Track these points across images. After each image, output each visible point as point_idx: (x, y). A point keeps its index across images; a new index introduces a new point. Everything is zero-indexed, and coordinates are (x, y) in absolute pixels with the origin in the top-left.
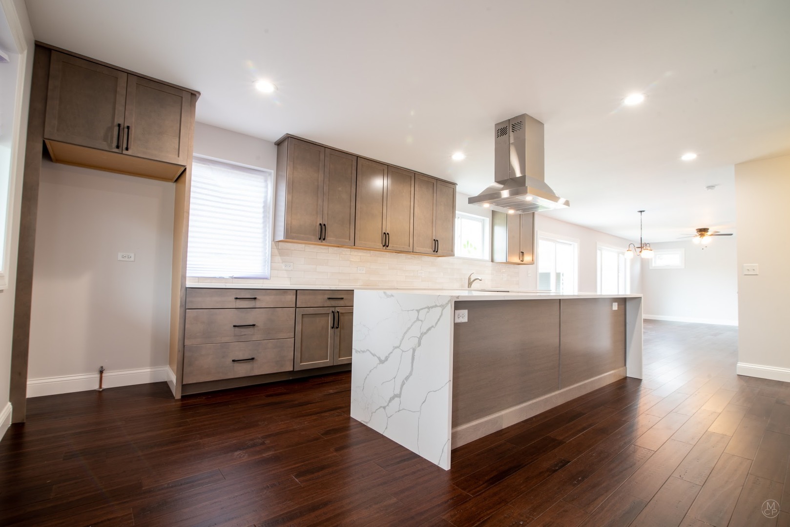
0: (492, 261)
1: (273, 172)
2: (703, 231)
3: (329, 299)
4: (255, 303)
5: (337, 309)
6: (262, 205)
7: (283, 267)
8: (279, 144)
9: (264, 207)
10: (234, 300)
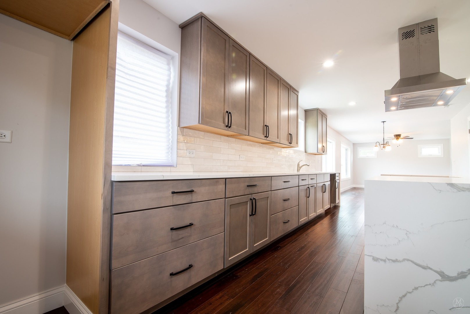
0: (306, 152)
1: (177, 55)
2: (398, 136)
3: (248, 186)
4: (192, 196)
5: (254, 196)
6: (165, 89)
7: (188, 154)
8: (184, 27)
9: (167, 91)
10: (171, 195)
